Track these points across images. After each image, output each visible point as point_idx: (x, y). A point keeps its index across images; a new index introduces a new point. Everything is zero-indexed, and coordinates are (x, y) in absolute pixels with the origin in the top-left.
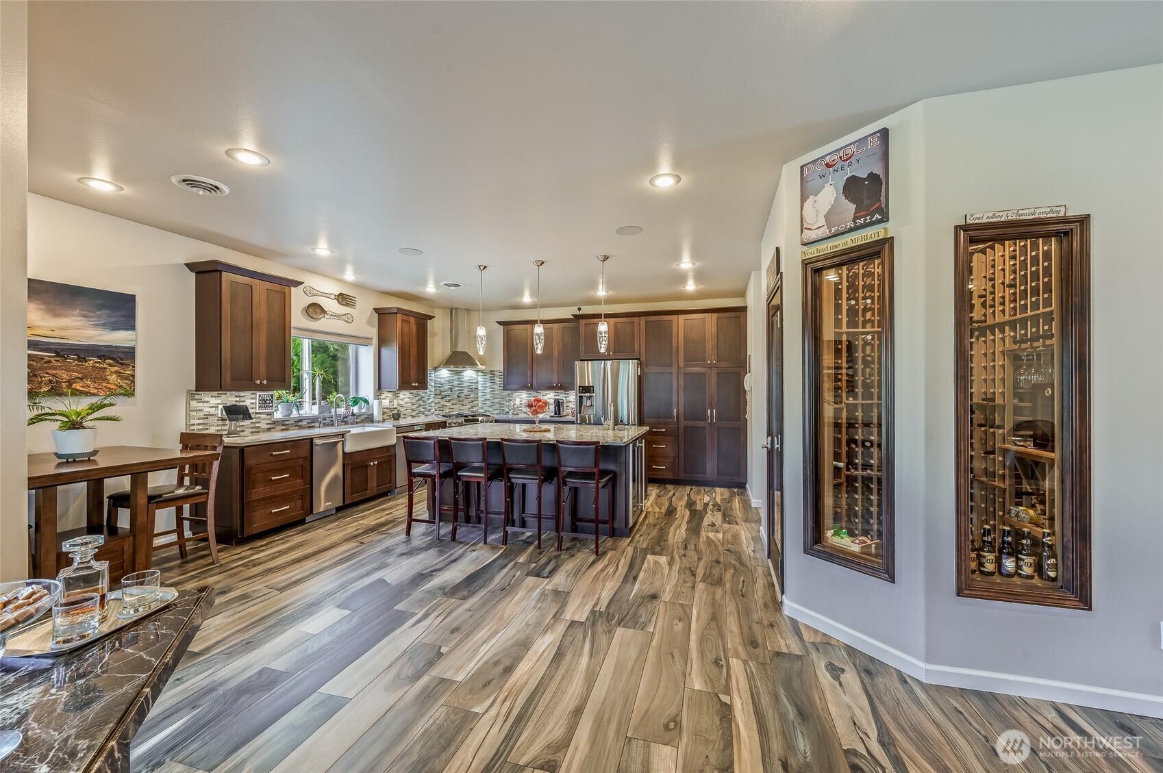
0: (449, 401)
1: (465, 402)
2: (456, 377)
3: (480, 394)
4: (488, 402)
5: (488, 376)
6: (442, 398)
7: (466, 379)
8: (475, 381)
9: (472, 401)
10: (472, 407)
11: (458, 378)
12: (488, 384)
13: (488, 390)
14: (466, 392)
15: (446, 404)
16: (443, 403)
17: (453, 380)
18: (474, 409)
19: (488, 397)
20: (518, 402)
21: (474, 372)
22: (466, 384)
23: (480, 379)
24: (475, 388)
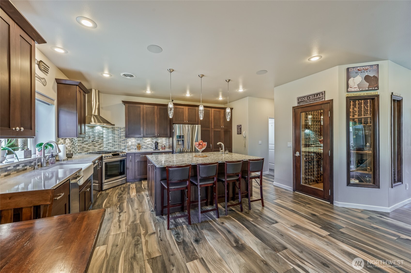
0: (87, 144)
1: (96, 144)
2: (91, 130)
3: (104, 140)
4: (110, 144)
5: (110, 130)
6: (83, 143)
7: (96, 131)
8: (102, 132)
9: (100, 144)
10: (100, 147)
11: (92, 131)
12: (110, 134)
13: (111, 138)
14: (97, 139)
15: (85, 146)
16: (83, 145)
17: (89, 132)
18: (101, 148)
19: (110, 141)
20: (130, 143)
21: (101, 127)
22: (96, 134)
23: (104, 131)
24: (102, 137)
